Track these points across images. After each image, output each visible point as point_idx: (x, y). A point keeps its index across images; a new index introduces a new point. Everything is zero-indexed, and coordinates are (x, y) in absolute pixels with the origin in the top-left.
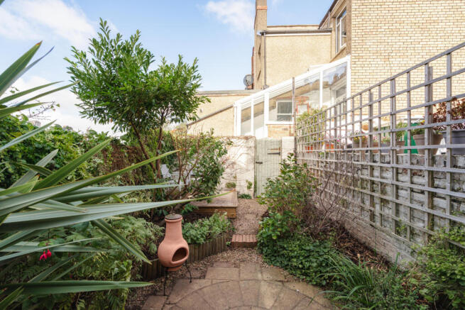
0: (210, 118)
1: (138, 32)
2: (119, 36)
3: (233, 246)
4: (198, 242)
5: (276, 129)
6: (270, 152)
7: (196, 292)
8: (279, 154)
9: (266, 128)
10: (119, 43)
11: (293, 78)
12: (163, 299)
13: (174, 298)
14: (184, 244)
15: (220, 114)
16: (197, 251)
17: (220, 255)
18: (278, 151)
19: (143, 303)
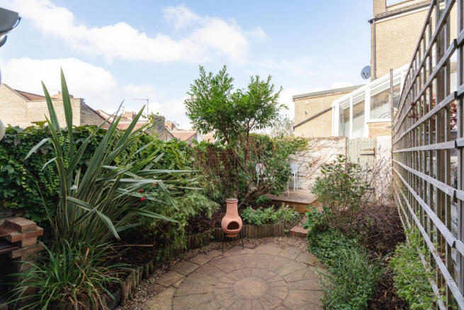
0: (315, 120)
1: (225, 67)
2: (210, 74)
3: (289, 234)
4: (256, 223)
5: (378, 128)
6: (363, 152)
7: (242, 254)
8: (374, 155)
9: (366, 127)
10: (212, 78)
11: (391, 70)
12: (220, 253)
13: (226, 254)
14: (239, 220)
15: (324, 114)
16: (256, 231)
17: (276, 238)
18: (372, 152)
19: (209, 251)
